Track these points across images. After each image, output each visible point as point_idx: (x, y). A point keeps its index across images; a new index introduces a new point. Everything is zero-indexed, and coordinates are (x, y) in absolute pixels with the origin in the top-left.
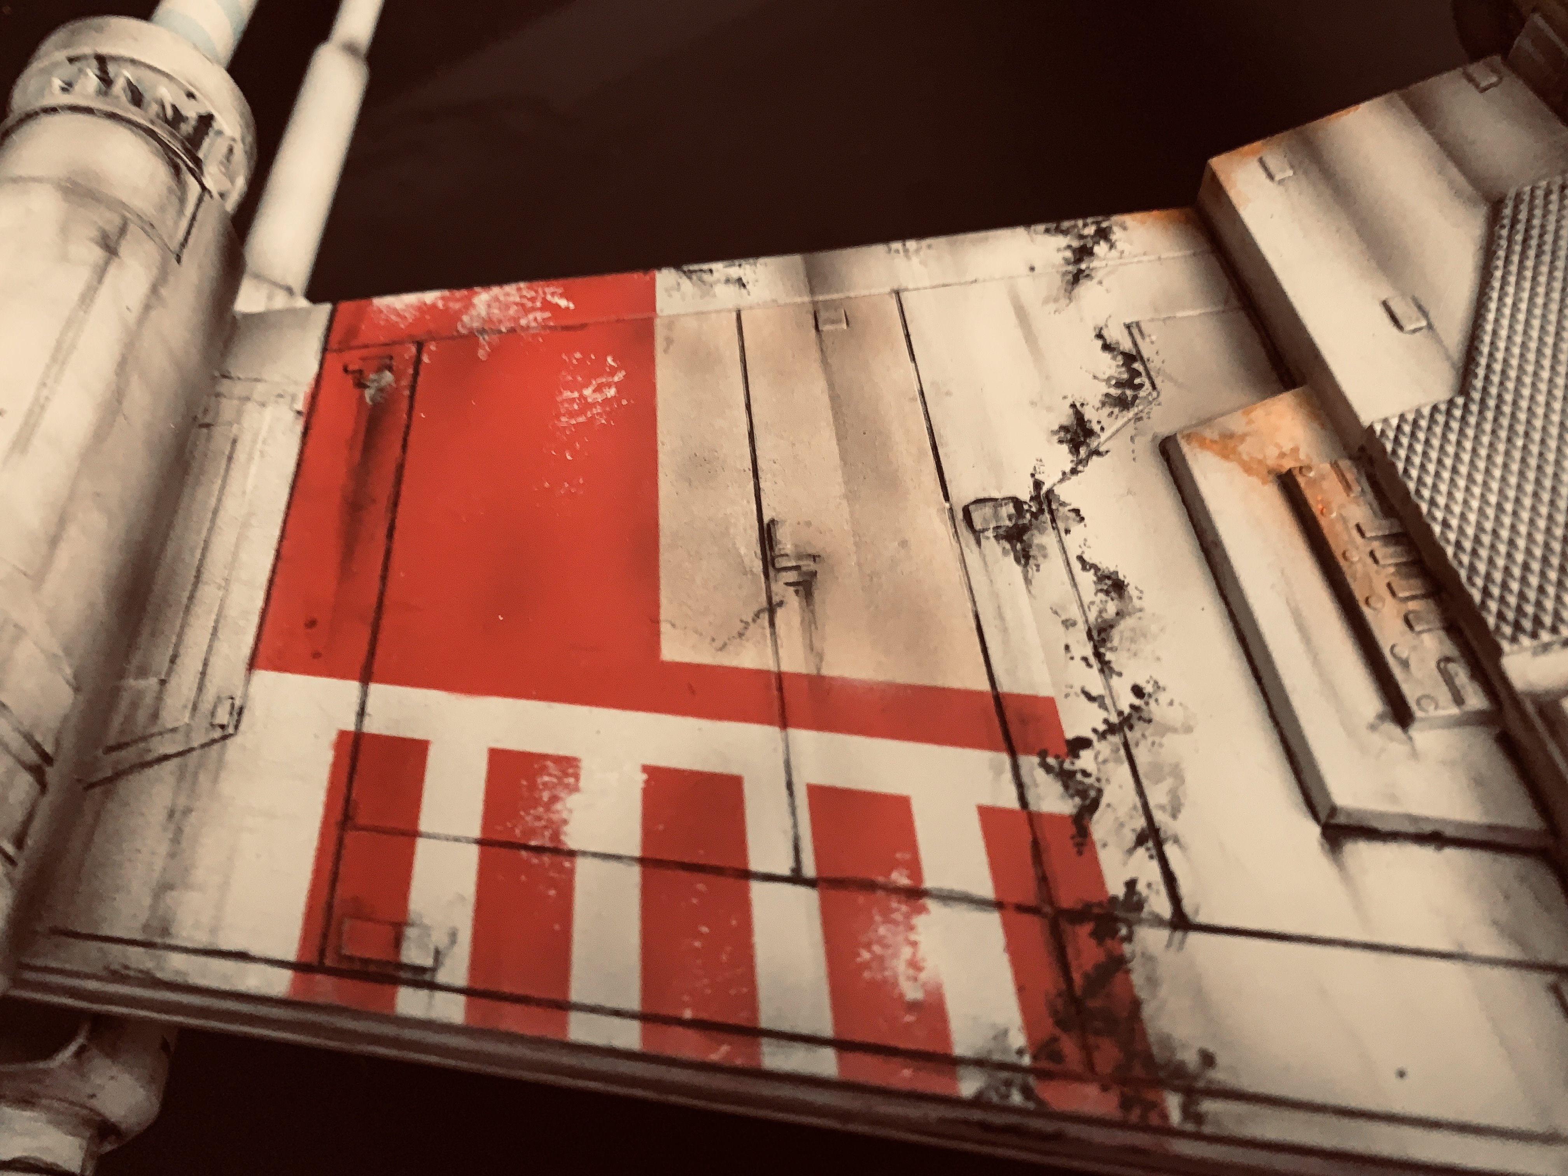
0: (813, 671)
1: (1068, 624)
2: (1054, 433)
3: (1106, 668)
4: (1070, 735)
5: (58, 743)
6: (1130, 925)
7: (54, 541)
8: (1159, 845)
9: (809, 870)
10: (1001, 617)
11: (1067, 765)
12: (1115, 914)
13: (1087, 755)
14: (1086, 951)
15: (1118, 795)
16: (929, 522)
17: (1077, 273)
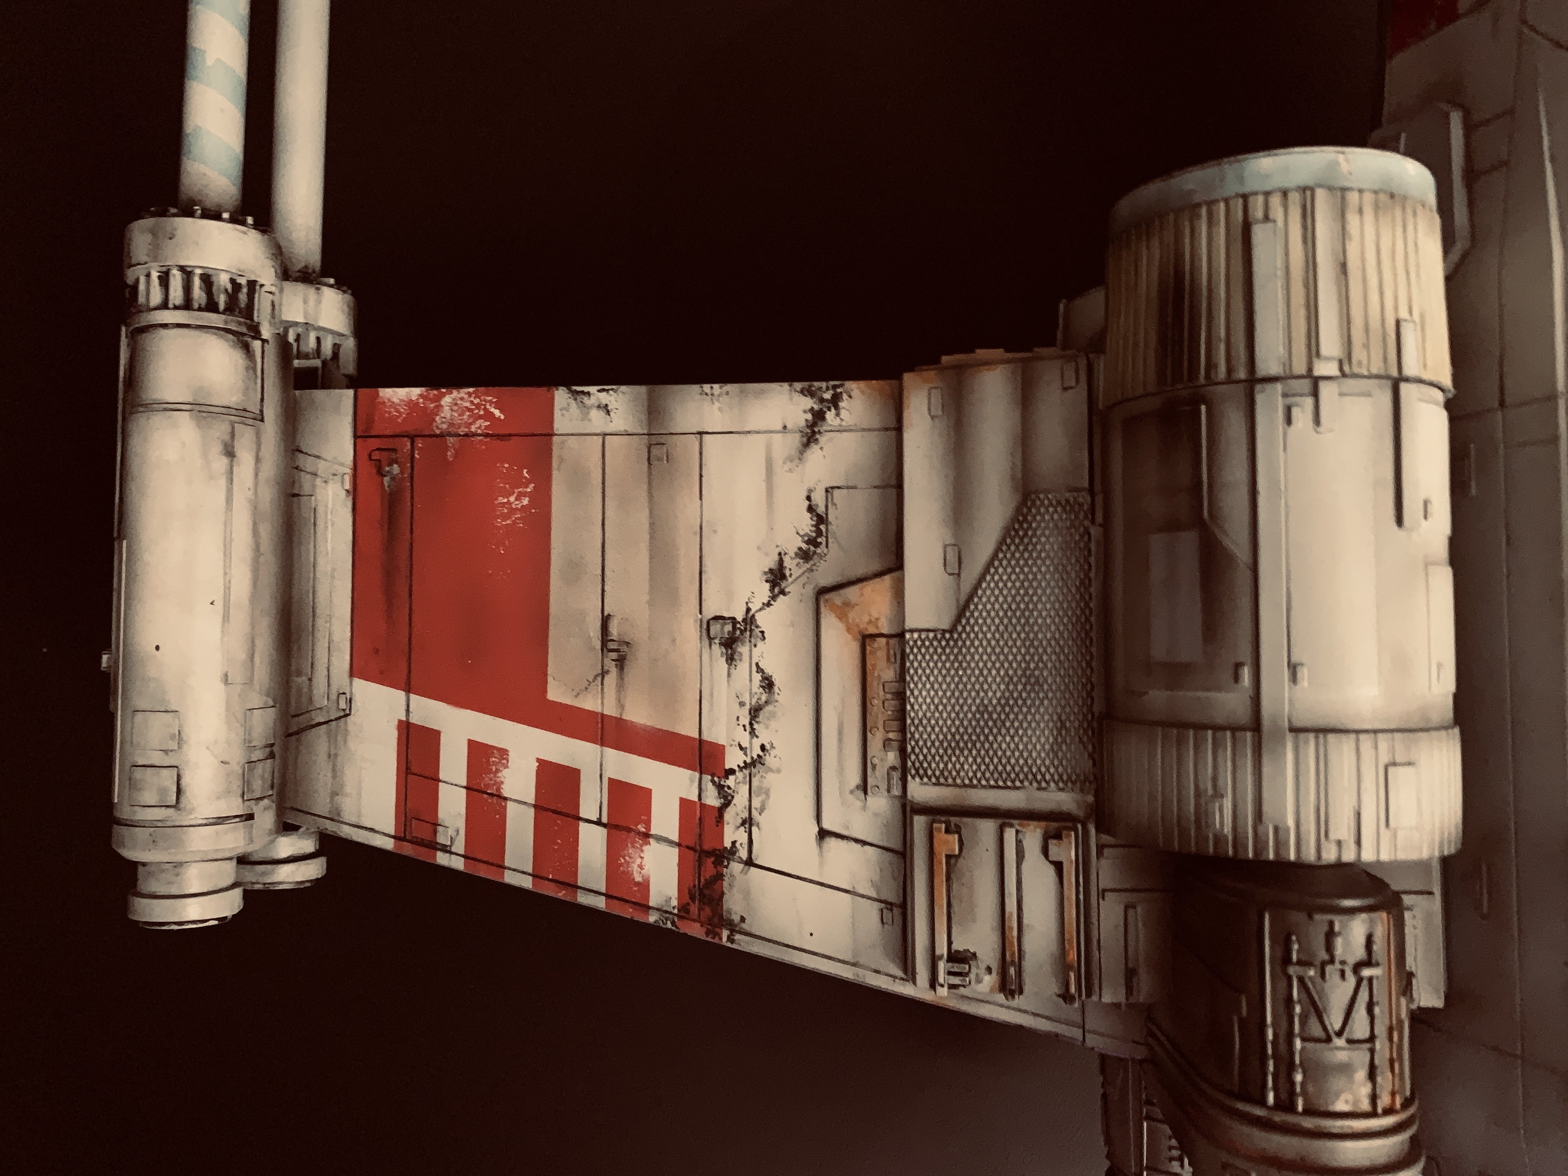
0: (619, 716)
1: (742, 704)
2: (765, 573)
3: (753, 734)
4: (727, 767)
6: (729, 860)
8: (751, 825)
9: (605, 820)
10: (712, 695)
11: (722, 783)
12: (724, 855)
13: (732, 778)
14: (709, 870)
15: (740, 800)
16: (688, 629)
17: (809, 435)
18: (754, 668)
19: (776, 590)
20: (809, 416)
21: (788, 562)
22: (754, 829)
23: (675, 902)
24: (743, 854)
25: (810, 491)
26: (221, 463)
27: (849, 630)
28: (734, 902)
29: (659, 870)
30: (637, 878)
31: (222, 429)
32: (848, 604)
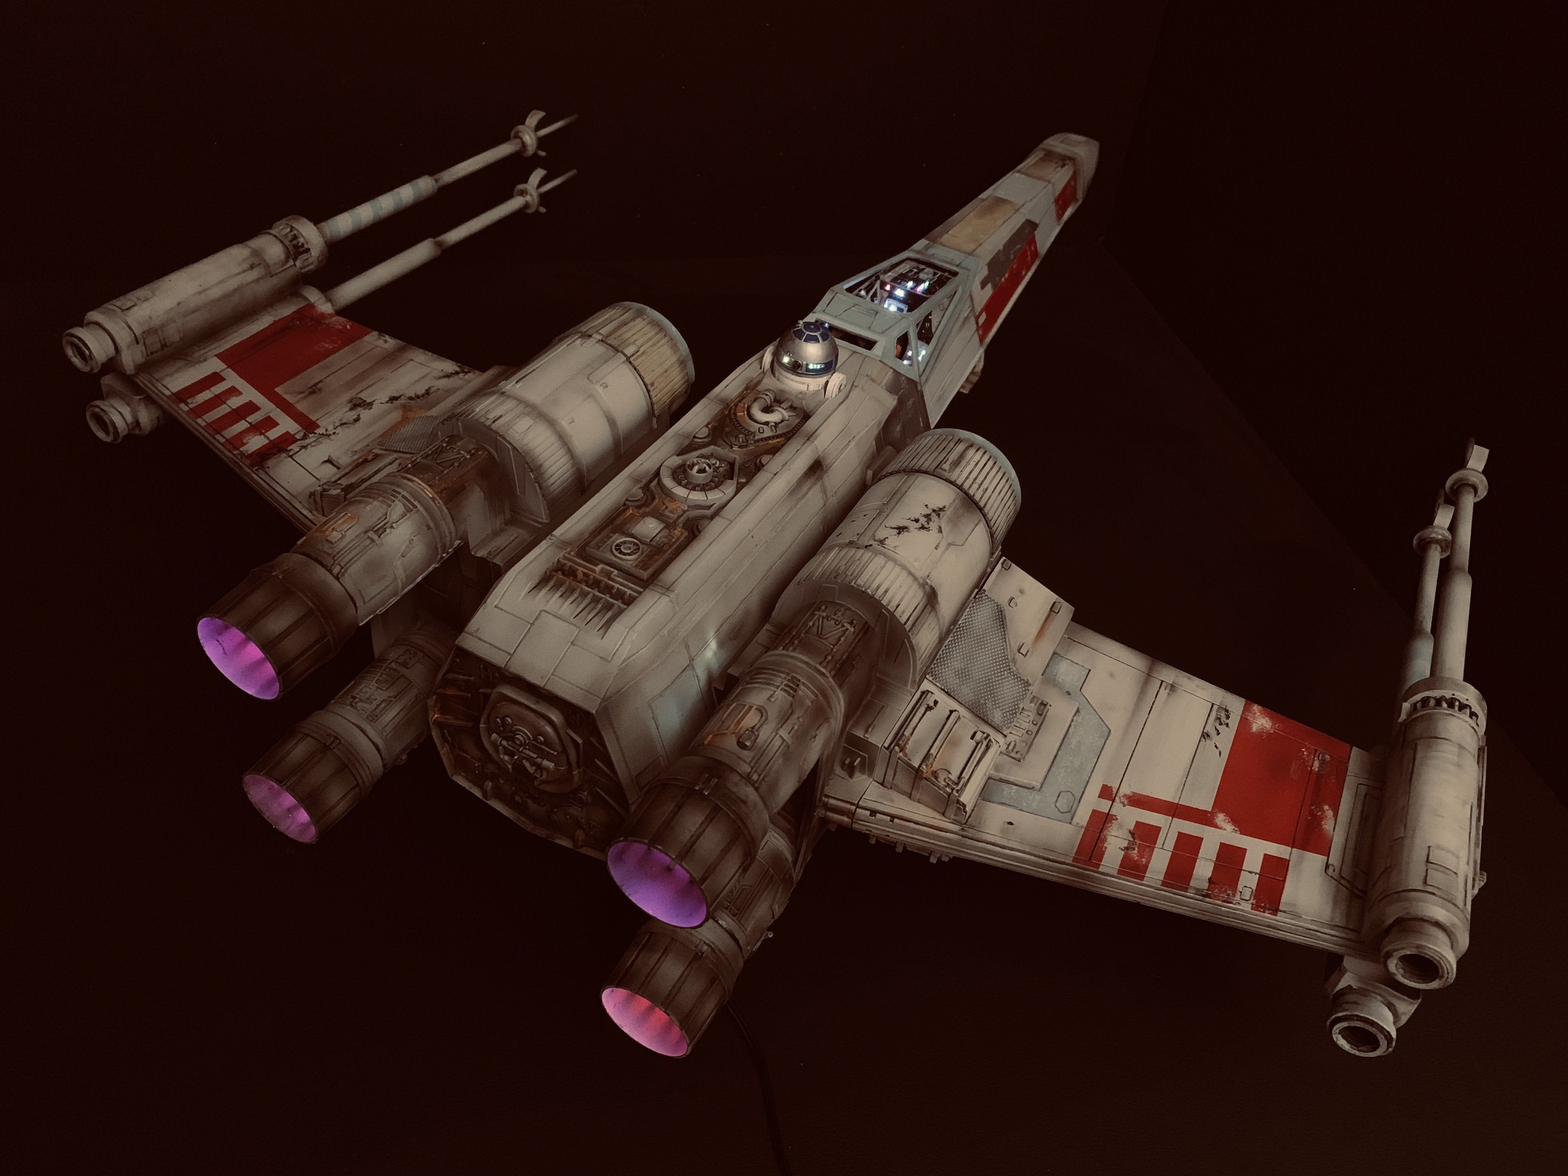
0: (294, 404)
1: (341, 421)
2: (391, 396)
4: (315, 432)
5: (170, 345)
7: (193, 312)
9: (253, 423)
10: (333, 414)
11: (307, 434)
12: (284, 450)
13: (313, 435)
14: (274, 451)
15: (307, 441)
16: (347, 396)
17: (448, 376)
18: (357, 415)
19: (390, 401)
20: (453, 372)
21: (402, 397)
22: (304, 450)
23: (249, 453)
24: (291, 453)
25: (432, 386)
26: (246, 266)
27: (402, 416)
28: (270, 463)
29: (255, 443)
30: (245, 441)
31: (257, 261)
32: (410, 410)
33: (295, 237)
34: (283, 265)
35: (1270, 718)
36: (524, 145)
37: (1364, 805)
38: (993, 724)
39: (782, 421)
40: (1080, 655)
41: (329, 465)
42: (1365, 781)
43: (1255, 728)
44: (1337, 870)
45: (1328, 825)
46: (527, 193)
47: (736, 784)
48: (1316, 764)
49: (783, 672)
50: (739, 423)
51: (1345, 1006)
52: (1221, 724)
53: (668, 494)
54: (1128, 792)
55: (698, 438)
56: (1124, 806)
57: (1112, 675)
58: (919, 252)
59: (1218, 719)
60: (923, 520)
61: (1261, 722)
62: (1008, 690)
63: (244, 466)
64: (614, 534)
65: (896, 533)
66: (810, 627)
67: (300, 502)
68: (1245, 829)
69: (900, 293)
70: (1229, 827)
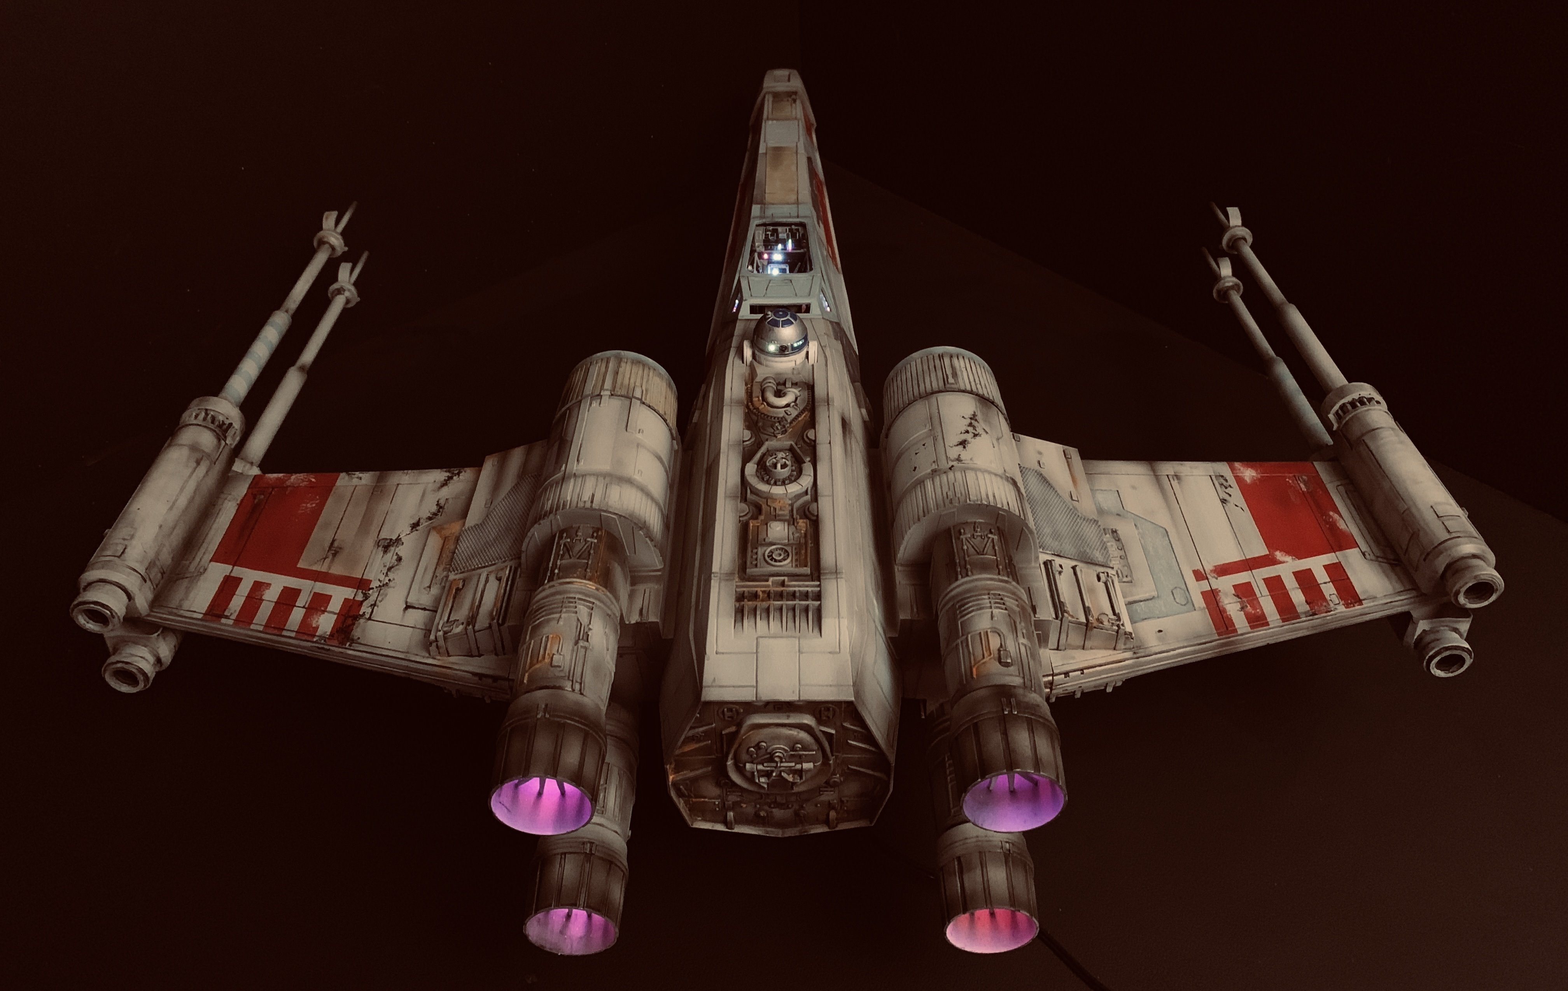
0: (327, 571)
2: (411, 524)
3: (386, 576)
4: (371, 587)
5: (168, 569)
6: (360, 618)
7: (174, 528)
8: (374, 606)
9: (307, 606)
10: (373, 564)
11: (366, 593)
12: (357, 617)
13: (371, 591)
14: (349, 621)
15: (372, 599)
16: (370, 542)
17: (445, 484)
18: (395, 554)
19: (414, 529)
20: (447, 478)
21: (421, 521)
22: (376, 608)
23: (328, 633)
25: (439, 499)
26: (192, 463)
27: (440, 537)
28: (356, 633)
29: (325, 623)
30: (314, 625)
31: (198, 455)
32: (443, 529)
33: (213, 419)
34: (219, 448)
35: (1252, 467)
36: (333, 248)
37: (1350, 500)
38: (1100, 563)
39: (796, 399)
40: (1102, 482)
41: (410, 610)
42: (1339, 483)
43: (1248, 480)
44: (1371, 553)
45: (1342, 525)
46: (344, 290)
47: (1024, 696)
48: (1302, 486)
49: (984, 594)
50: (765, 415)
51: (1432, 645)
52: (1226, 488)
53: (768, 497)
54: (1211, 568)
55: (746, 441)
56: (1217, 579)
57: (1134, 487)
58: (761, 217)
59: (1222, 484)
60: (970, 429)
61: (1249, 474)
62: (1090, 532)
63: (331, 648)
64: (757, 548)
65: (962, 448)
66: (967, 550)
67: (417, 655)
68: (1300, 555)
69: (778, 257)
70: (1288, 559)
